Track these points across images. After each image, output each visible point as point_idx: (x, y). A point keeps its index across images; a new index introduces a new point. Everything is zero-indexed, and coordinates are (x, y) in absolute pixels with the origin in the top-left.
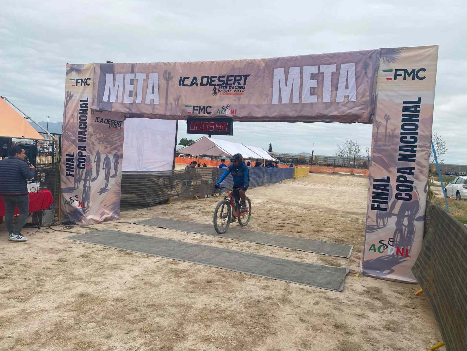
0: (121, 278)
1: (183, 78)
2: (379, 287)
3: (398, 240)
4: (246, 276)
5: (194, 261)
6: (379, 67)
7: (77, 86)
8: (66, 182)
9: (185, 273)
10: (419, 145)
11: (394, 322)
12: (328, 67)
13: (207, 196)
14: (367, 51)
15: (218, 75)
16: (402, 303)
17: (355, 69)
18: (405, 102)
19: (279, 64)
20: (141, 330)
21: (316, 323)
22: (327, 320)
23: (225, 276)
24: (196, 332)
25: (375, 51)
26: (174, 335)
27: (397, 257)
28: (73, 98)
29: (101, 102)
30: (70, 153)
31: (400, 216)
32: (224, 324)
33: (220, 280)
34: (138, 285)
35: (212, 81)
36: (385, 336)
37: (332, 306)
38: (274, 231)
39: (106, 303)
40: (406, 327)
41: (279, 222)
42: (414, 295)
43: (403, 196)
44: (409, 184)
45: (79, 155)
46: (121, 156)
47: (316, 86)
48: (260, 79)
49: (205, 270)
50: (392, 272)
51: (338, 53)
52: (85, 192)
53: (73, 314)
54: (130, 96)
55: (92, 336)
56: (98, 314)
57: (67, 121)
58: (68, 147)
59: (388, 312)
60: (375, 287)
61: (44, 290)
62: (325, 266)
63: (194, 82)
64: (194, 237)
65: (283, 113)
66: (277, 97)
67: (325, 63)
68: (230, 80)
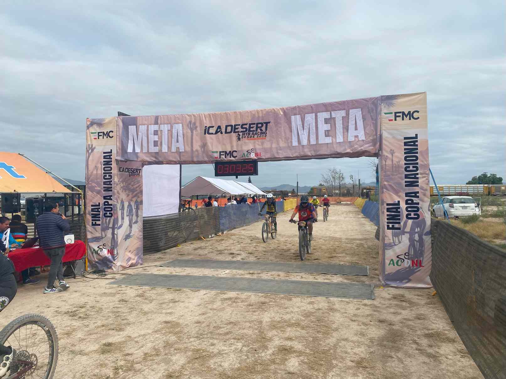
1: (207, 127)
2: (401, 294)
3: (412, 254)
4: (291, 296)
5: (240, 290)
6: (381, 110)
7: (99, 139)
8: (93, 232)
9: (238, 300)
10: (420, 173)
12: (338, 112)
13: (211, 236)
14: (371, 98)
15: (241, 123)
16: (423, 302)
17: (362, 113)
18: (405, 138)
21: (364, 321)
22: (372, 318)
24: (277, 335)
25: (376, 99)
27: (413, 268)
28: (95, 150)
29: (126, 152)
30: (95, 203)
31: (412, 233)
32: (294, 328)
33: (271, 301)
34: (206, 311)
35: (235, 129)
37: (371, 309)
40: (431, 317)
42: (431, 296)
43: (412, 216)
44: (416, 205)
45: (105, 205)
46: (141, 202)
48: (280, 125)
49: (253, 295)
50: (409, 281)
51: (347, 101)
52: (114, 239)
54: (154, 146)
57: (90, 173)
58: (93, 197)
59: (415, 309)
60: (399, 294)
62: (352, 283)
63: (219, 130)
64: (225, 272)
65: (302, 153)
66: (297, 140)
67: (336, 109)
68: (253, 127)
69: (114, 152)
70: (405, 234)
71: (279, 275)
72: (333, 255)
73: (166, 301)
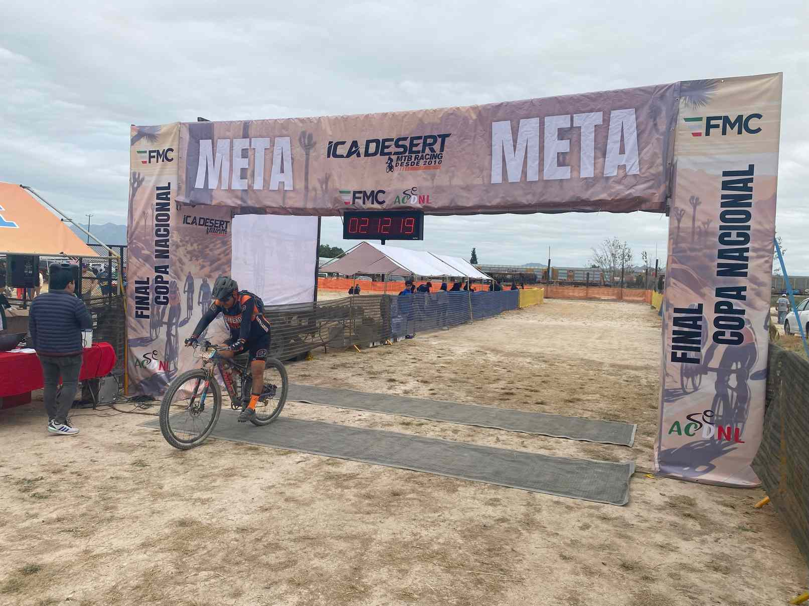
0: (244, 491)
1: (333, 144)
2: (689, 496)
3: (721, 413)
4: (458, 483)
5: (366, 459)
6: (678, 112)
7: (150, 162)
8: (135, 327)
9: (352, 481)
10: (754, 247)
11: (723, 557)
12: (588, 116)
13: (373, 344)
14: (657, 86)
15: (394, 136)
16: (733, 523)
17: (637, 119)
18: (726, 174)
19: (500, 114)
20: (291, 581)
21: (590, 561)
22: (608, 556)
23: (422, 484)
24: (385, 582)
25: (670, 86)
26: (347, 588)
27: (720, 443)
28: (143, 183)
29: (193, 189)
30: (142, 278)
32: (430, 567)
33: (413, 491)
34: (275, 503)
35: (384, 147)
36: (712, 582)
37: (614, 531)
38: (497, 402)
39: (226, 535)
40: (746, 566)
41: (503, 387)
42: (754, 508)
43: (728, 336)
44: (737, 316)
45: (157, 282)
47: (568, 150)
48: (469, 141)
49: (386, 473)
50: (711, 468)
51: (606, 92)
52: (170, 344)
53: (170, 557)
54: (242, 178)
55: (209, 593)
56: (214, 556)
57: (134, 223)
58: (138, 268)
59: (712, 540)
60: (684, 496)
61: (116, 515)
62: (593, 463)
63: (354, 150)
64: (360, 417)
65: (509, 199)
66: (500, 171)
67: (582, 110)
68: (417, 145)
69: (174, 187)
70: (710, 373)
71: (455, 431)
72: (576, 396)
73: (216, 471)
